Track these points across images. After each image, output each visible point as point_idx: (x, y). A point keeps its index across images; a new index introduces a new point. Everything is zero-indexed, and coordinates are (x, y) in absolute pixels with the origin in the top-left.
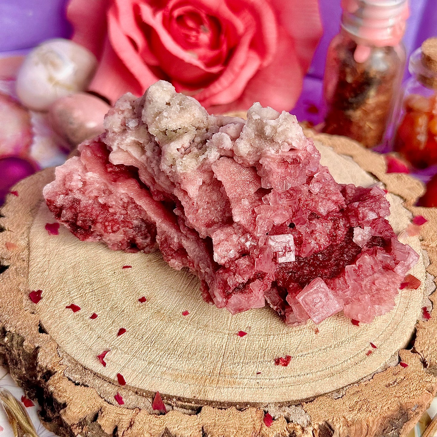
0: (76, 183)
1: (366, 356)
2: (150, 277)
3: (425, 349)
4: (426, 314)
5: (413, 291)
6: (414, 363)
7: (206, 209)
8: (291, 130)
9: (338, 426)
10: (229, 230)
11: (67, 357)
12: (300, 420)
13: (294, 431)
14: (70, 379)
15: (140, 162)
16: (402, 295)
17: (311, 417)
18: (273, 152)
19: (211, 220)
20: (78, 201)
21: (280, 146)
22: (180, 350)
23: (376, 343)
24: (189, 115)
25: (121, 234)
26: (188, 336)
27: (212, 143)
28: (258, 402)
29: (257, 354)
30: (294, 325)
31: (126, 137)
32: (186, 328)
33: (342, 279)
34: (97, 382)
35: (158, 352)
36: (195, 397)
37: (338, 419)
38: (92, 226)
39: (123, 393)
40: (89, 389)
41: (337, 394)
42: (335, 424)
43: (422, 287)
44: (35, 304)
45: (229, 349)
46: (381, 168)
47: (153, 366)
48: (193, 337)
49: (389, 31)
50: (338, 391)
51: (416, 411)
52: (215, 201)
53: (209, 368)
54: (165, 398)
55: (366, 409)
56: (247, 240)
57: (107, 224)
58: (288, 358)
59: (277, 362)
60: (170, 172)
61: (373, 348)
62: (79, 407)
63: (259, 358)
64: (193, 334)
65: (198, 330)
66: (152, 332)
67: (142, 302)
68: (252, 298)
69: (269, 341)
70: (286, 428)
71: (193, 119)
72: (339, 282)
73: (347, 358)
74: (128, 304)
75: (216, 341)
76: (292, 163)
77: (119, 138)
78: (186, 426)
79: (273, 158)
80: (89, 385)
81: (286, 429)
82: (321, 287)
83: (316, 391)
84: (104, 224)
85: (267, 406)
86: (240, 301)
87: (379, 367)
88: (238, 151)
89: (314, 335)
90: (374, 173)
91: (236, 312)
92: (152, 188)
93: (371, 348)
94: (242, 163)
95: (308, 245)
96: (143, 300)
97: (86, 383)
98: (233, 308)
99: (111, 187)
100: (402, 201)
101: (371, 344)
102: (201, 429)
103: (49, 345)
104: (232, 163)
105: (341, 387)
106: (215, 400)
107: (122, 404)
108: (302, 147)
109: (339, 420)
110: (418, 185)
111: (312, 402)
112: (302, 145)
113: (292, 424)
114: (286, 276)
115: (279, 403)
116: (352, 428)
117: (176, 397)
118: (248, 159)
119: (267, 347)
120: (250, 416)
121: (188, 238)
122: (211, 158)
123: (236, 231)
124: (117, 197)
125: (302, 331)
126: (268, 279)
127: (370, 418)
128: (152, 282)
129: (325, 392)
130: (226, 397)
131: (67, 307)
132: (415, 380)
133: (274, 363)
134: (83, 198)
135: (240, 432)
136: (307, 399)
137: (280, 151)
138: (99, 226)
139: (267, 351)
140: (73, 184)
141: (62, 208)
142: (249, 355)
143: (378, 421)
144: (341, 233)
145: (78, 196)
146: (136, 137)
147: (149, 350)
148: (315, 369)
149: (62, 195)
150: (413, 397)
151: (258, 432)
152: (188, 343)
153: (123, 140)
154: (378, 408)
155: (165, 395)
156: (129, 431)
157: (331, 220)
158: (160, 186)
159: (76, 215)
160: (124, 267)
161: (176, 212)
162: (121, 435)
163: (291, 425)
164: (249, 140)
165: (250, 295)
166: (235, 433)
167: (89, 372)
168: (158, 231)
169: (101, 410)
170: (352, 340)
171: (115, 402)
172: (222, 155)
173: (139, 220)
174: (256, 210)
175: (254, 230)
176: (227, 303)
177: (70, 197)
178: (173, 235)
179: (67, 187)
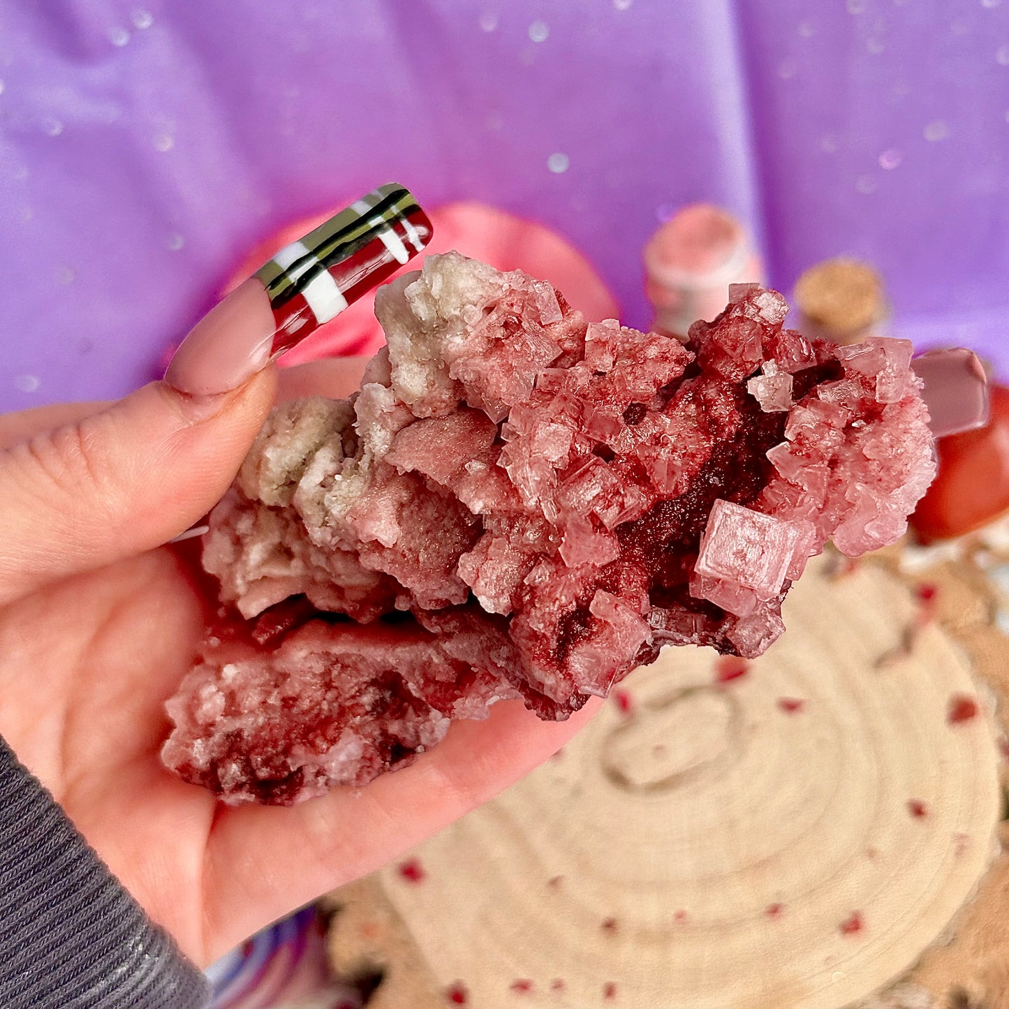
7: (430, 544)
15: (297, 577)
18: (458, 340)
19: (450, 556)
20: (238, 734)
21: (463, 321)
24: (311, 421)
27: (363, 421)
30: (761, 647)
31: (248, 554)
33: (775, 483)
38: (289, 761)
52: (436, 519)
60: (333, 536)
68: (614, 636)
77: (239, 566)
79: (467, 351)
82: (729, 515)
86: (593, 656)
88: (408, 395)
91: (605, 687)
92: (346, 607)
94: (434, 411)
95: (657, 467)
98: (594, 683)
99: (279, 665)
104: (419, 427)
108: (501, 291)
118: (434, 394)
122: (377, 448)
134: (243, 722)
137: (469, 329)
138: (298, 752)
140: (207, 708)
141: (214, 764)
144: (723, 409)
145: (232, 725)
146: (262, 541)
149: (199, 741)
153: (245, 563)
158: (352, 588)
159: (247, 760)
161: (402, 605)
164: (410, 359)
165: (606, 632)
168: (403, 671)
172: (395, 427)
173: (371, 689)
174: (501, 462)
175: (520, 501)
176: (569, 676)
177: (217, 738)
178: (427, 656)
179: (200, 722)
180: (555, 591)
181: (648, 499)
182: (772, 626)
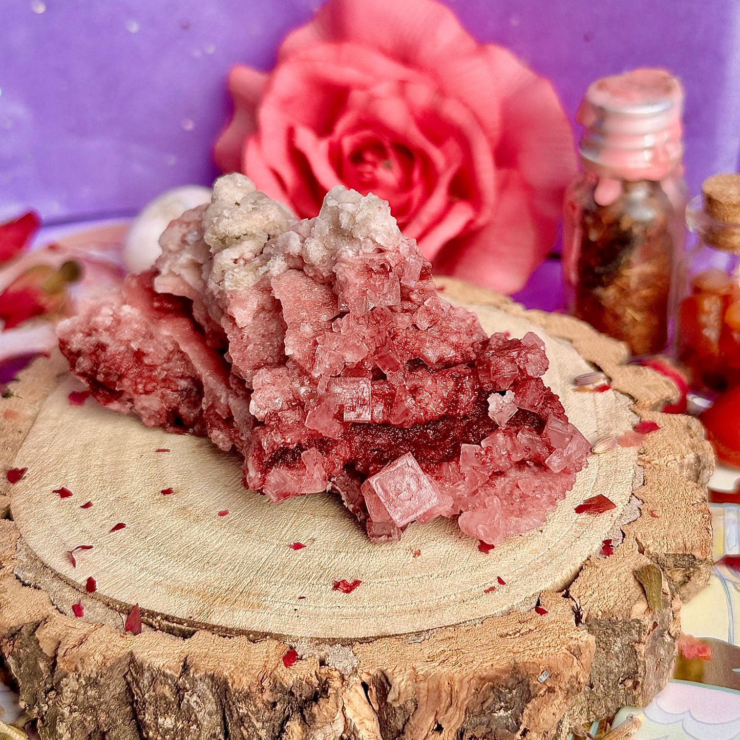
0: (104, 319)
1: (484, 593)
2: (191, 465)
3: (588, 594)
4: (607, 548)
5: (597, 517)
6: (559, 610)
7: (259, 344)
8: (374, 218)
9: (398, 679)
10: (281, 371)
11: (26, 550)
12: (342, 664)
13: (327, 679)
14: (18, 578)
15: (195, 291)
16: (578, 521)
17: (360, 662)
18: (351, 253)
19: (262, 360)
20: (102, 347)
21: (361, 245)
22: (195, 557)
23: (507, 577)
24: (261, 217)
25: (156, 396)
26: (215, 542)
27: (277, 247)
28: (285, 634)
29: (311, 573)
30: (380, 539)
31: (181, 255)
32: (216, 532)
33: (453, 464)
34: (56, 585)
35: (161, 557)
36: (191, 617)
37: (403, 669)
38: (118, 383)
39: (87, 603)
40: (40, 591)
41: (416, 638)
42: (395, 676)
43: (616, 512)
44: (11, 484)
45: (270, 564)
46: (614, 358)
47: (145, 573)
48: (220, 543)
49: (647, 155)
50: (418, 634)
51: (549, 684)
52: (272, 333)
53: (228, 584)
54: (146, 614)
55: (454, 663)
56: (302, 384)
57: (139, 380)
58: (357, 583)
59: (336, 586)
60: (218, 294)
61: (499, 584)
62: (17, 612)
63: (311, 579)
64: (224, 540)
65: (234, 535)
66: (164, 532)
67: (164, 494)
68: (303, 477)
69: (337, 560)
70: (316, 672)
71: (266, 222)
72: (449, 469)
73: (451, 593)
74: (144, 494)
75: (255, 552)
76: (378, 273)
77: (173, 257)
78: (161, 652)
79: (352, 263)
80: (42, 587)
81: (314, 674)
82: (409, 466)
83: (382, 630)
84: (136, 382)
85: (296, 641)
86: (284, 479)
87: (498, 611)
88: (307, 257)
89: (411, 558)
90: (598, 364)
91: (279, 499)
92: (206, 328)
93: (496, 584)
94: (314, 276)
95: (400, 405)
96: (167, 492)
97: (39, 585)
98: (274, 492)
99: (152, 328)
100: (631, 402)
101: (499, 579)
102: (182, 659)
103: (8, 534)
104: (302, 277)
105: (426, 629)
106: (220, 624)
107: (80, 616)
108: (392, 246)
109: (403, 671)
110: (667, 383)
111: (371, 644)
112: (391, 242)
113: (327, 667)
114: (368, 455)
115: (318, 639)
116: (421, 685)
117: (162, 614)
118: (321, 269)
119: (330, 566)
120: (265, 650)
121: (237, 396)
122: (273, 269)
123: (290, 372)
124: (159, 343)
125: (394, 552)
126: (337, 454)
127: (456, 675)
128: (191, 472)
129: (396, 633)
130: (238, 623)
131: (54, 491)
132: (552, 634)
133: (332, 587)
134: (113, 342)
135: (241, 669)
136: (364, 639)
137: (361, 253)
138: (126, 382)
139: (327, 571)
140: (99, 319)
141: (79, 353)
142: (297, 573)
143: (469, 682)
144: (466, 398)
145: (105, 338)
146: (193, 255)
147: (150, 553)
148: (393, 602)
149: (81, 335)
150: (541, 656)
151: (269, 673)
152: (212, 550)
153: (176, 258)
154: (474, 662)
155: (148, 611)
156: (75, 650)
157: (452, 377)
159: (97, 365)
160: (159, 451)
161: (228, 357)
162: (62, 654)
163: (324, 670)
164: (322, 239)
165: (301, 472)
166: (232, 669)
167: (50, 571)
168: (205, 390)
169: (45, 620)
170: (470, 570)
171: (70, 612)
172: (291, 266)
173: (189, 380)
174: (319, 339)
175: (312, 368)
176: (264, 480)
177: (93, 340)
178: (220, 394)
179: (91, 324)
180: (289, 432)
181: (383, 418)
182: (394, 533)
